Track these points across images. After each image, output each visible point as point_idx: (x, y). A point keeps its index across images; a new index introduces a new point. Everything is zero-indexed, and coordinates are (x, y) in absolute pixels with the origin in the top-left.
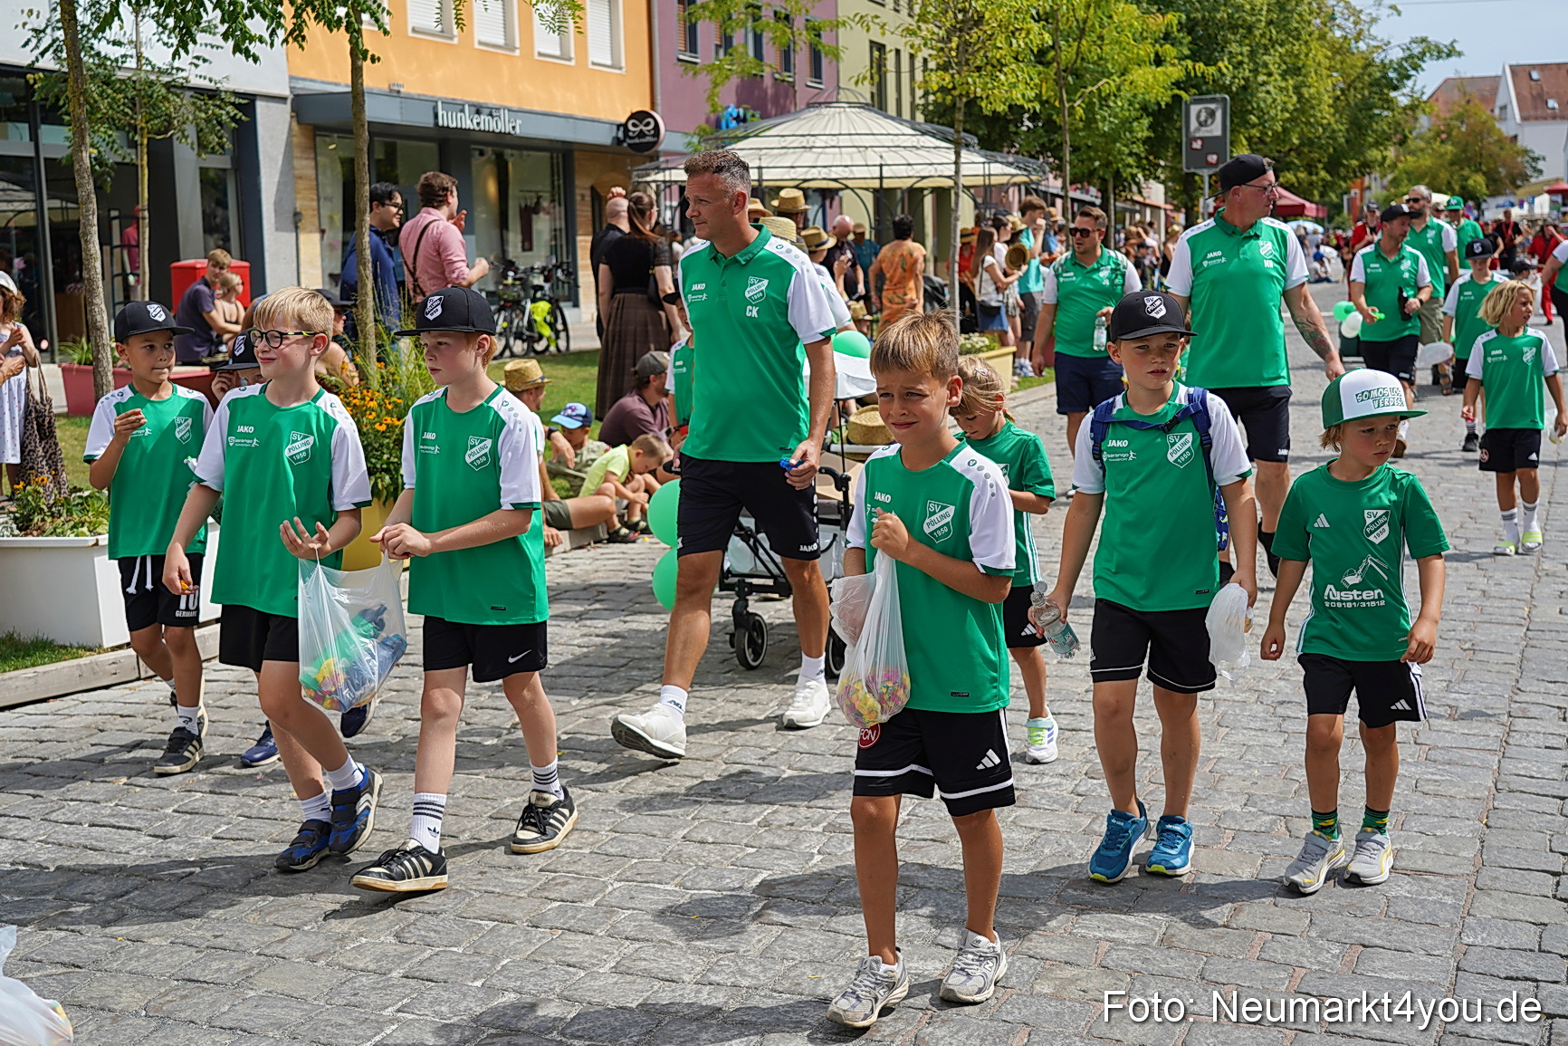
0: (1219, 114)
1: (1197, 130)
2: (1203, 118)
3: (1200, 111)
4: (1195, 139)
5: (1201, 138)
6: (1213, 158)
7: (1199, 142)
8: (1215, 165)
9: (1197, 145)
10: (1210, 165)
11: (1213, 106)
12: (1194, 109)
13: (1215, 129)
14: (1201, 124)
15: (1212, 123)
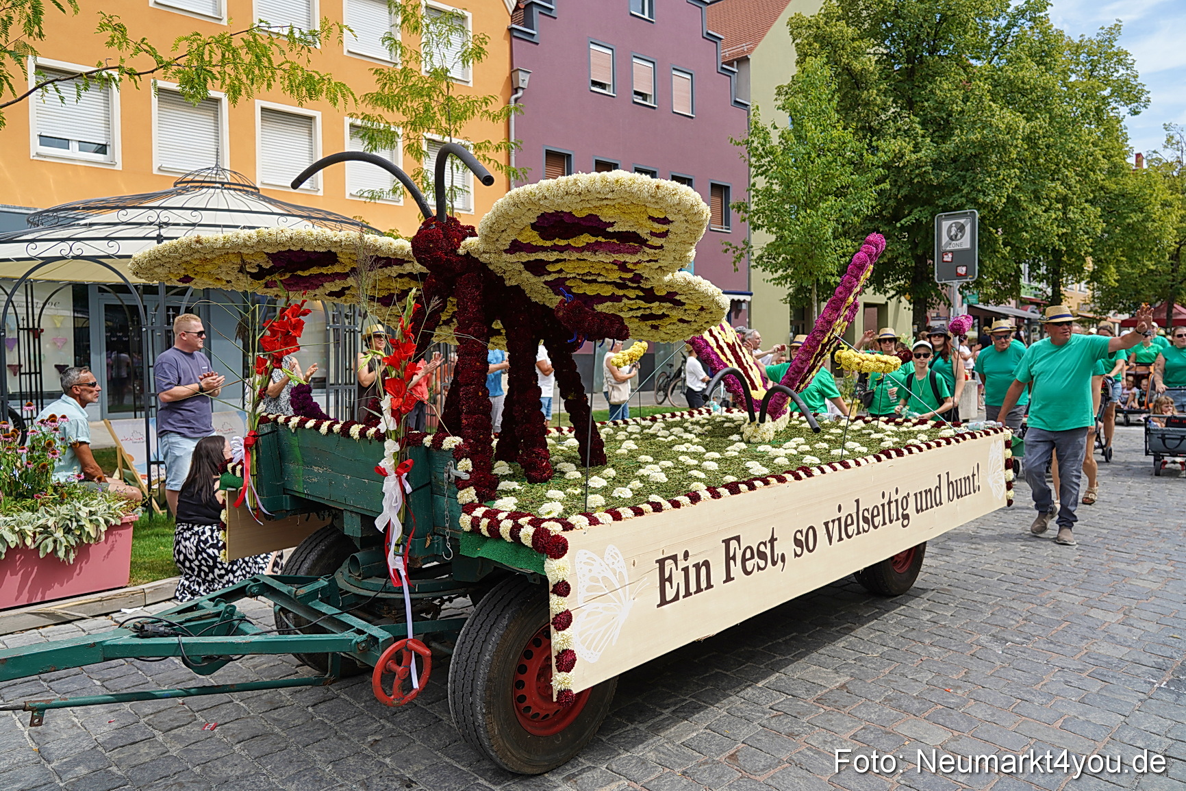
0: (968, 228)
1: (948, 244)
2: (953, 233)
3: (951, 226)
4: (946, 253)
5: (951, 252)
6: (962, 270)
7: (950, 255)
8: (965, 276)
9: (948, 258)
10: (959, 276)
11: (962, 221)
12: (946, 224)
13: (965, 242)
14: (951, 239)
15: (962, 237)
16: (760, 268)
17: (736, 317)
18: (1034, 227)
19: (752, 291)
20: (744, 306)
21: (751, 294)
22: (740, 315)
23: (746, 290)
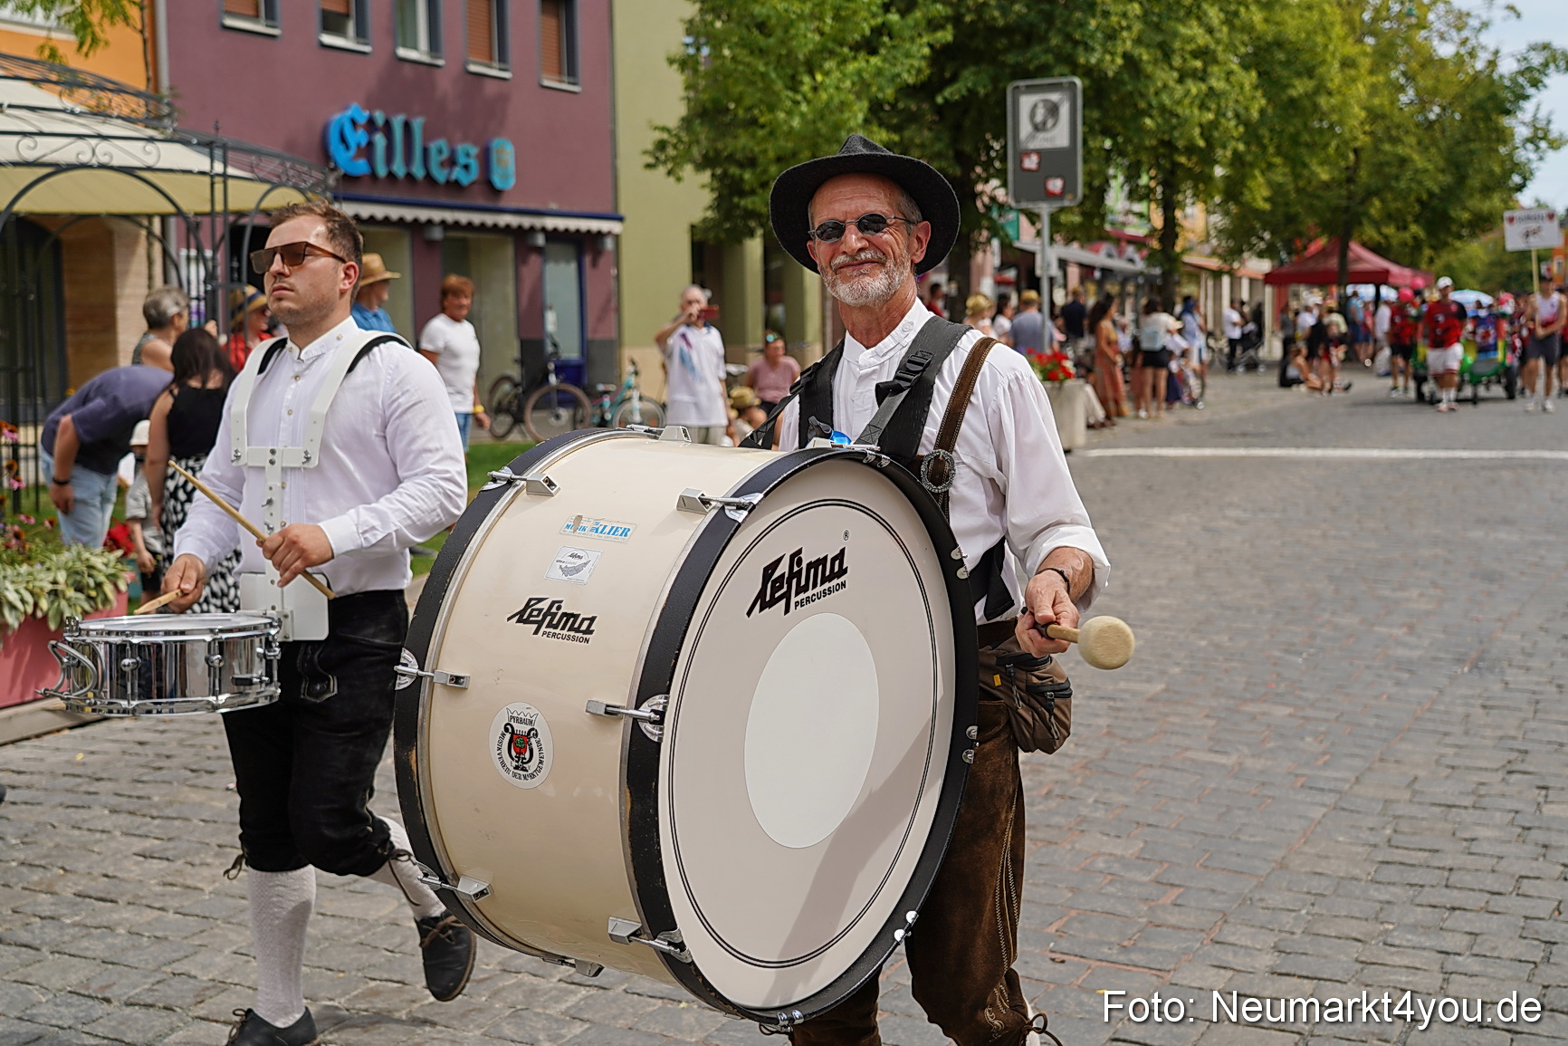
0: (1064, 110)
1: (1031, 137)
2: (1039, 118)
3: (1035, 107)
4: (1028, 153)
5: (1039, 152)
6: (1056, 185)
8: (1061, 196)
9: (1031, 163)
10: (1050, 196)
11: (1054, 97)
12: (1026, 102)
13: (1059, 136)
14: (1036, 128)
15: (1054, 125)
16: (662, 170)
17: (594, 264)
18: (1163, 109)
19: (623, 211)
20: (609, 244)
21: (620, 219)
22: (603, 261)
23: (607, 209)
